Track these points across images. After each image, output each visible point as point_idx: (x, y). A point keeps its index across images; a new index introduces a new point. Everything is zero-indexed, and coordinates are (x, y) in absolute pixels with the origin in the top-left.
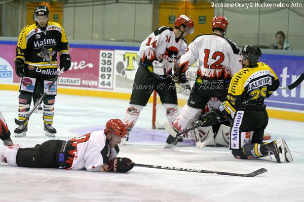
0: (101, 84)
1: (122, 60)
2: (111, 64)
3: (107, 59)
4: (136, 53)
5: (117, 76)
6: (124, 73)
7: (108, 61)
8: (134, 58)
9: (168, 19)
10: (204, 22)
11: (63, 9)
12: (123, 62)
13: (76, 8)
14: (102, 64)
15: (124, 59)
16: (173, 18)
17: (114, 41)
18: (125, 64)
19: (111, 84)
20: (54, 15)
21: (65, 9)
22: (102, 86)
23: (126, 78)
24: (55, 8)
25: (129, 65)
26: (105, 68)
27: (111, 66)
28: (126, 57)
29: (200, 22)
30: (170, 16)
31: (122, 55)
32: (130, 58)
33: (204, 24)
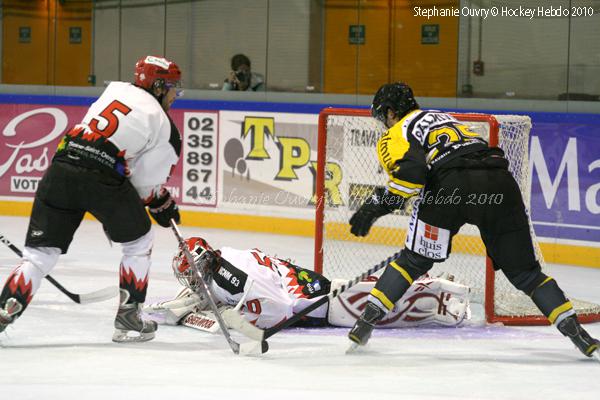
0: (188, 194)
1: (237, 135)
2: (211, 145)
3: (200, 133)
4: (273, 118)
5: (225, 172)
6: (242, 167)
7: (204, 137)
8: (266, 131)
9: (348, 34)
10: (436, 39)
11: (92, 14)
12: (242, 140)
13: (123, 11)
14: (190, 144)
15: (243, 133)
16: (360, 30)
17: (216, 89)
18: (246, 143)
19: (213, 192)
20: (71, 29)
21: (98, 12)
22: (190, 199)
23: (248, 178)
24: (71, 11)
26: (197, 155)
27: (212, 151)
28: (247, 127)
29: (425, 39)
30: (351, 27)
31: (236, 122)
32: (256, 129)
33: (434, 43)
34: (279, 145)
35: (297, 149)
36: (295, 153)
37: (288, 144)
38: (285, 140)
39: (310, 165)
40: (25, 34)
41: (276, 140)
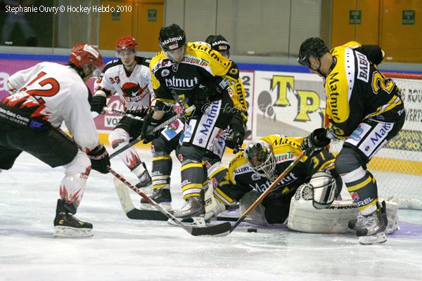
1: (267, 88)
2: (249, 95)
4: (293, 77)
5: (258, 115)
6: (271, 112)
8: (288, 86)
9: (349, 16)
10: (412, 21)
12: (270, 92)
15: (271, 87)
16: (357, 14)
17: (252, 55)
20: (149, 11)
23: (275, 119)
25: (281, 98)
27: (249, 100)
28: (275, 83)
29: (405, 21)
30: (351, 12)
31: (267, 79)
32: (281, 84)
33: (411, 24)
34: (297, 96)
35: (311, 99)
36: (309, 102)
37: (304, 95)
38: (302, 92)
39: (319, 111)
40: (116, 14)
41: (295, 92)
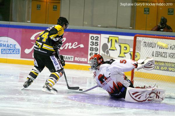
1: (106, 42)
2: (98, 45)
3: (94, 41)
4: (118, 37)
6: (108, 52)
7: (96, 42)
8: (116, 41)
9: (144, 10)
10: (172, 13)
11: (60, 1)
12: (108, 44)
14: (91, 45)
15: (108, 42)
16: (148, 9)
18: (109, 45)
20: (54, 6)
23: (109, 56)
25: (112, 46)
26: (93, 48)
27: (98, 47)
28: (110, 40)
29: (169, 13)
33: (172, 14)
34: (120, 46)
35: (126, 47)
36: (125, 49)
37: (123, 46)
39: (130, 53)
40: (39, 7)
41: (119, 44)
